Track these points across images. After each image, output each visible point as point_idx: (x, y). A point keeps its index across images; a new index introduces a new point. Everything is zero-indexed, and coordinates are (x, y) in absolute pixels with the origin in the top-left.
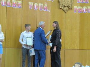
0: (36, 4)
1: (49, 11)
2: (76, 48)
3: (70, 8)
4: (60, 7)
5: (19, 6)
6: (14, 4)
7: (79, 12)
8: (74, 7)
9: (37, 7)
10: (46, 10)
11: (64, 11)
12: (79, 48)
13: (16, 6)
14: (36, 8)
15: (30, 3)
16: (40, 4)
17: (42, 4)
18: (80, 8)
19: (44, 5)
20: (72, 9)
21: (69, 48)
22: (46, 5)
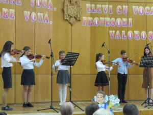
0: (33, 14)
1: (51, 23)
2: (86, 73)
3: (78, 19)
4: (66, 18)
5: (11, 16)
6: (5, 14)
7: (89, 25)
8: (84, 18)
9: (35, 18)
10: (47, 22)
11: (70, 23)
12: (89, 73)
13: (7, 17)
14: (33, 19)
15: (25, 12)
16: (39, 14)
17: (42, 14)
18: (90, 19)
19: (44, 16)
20: (80, 20)
21: (77, 73)
22: (46, 15)
